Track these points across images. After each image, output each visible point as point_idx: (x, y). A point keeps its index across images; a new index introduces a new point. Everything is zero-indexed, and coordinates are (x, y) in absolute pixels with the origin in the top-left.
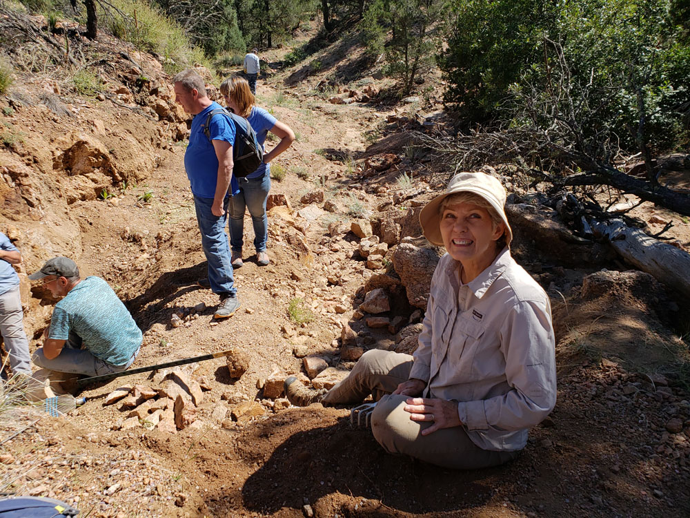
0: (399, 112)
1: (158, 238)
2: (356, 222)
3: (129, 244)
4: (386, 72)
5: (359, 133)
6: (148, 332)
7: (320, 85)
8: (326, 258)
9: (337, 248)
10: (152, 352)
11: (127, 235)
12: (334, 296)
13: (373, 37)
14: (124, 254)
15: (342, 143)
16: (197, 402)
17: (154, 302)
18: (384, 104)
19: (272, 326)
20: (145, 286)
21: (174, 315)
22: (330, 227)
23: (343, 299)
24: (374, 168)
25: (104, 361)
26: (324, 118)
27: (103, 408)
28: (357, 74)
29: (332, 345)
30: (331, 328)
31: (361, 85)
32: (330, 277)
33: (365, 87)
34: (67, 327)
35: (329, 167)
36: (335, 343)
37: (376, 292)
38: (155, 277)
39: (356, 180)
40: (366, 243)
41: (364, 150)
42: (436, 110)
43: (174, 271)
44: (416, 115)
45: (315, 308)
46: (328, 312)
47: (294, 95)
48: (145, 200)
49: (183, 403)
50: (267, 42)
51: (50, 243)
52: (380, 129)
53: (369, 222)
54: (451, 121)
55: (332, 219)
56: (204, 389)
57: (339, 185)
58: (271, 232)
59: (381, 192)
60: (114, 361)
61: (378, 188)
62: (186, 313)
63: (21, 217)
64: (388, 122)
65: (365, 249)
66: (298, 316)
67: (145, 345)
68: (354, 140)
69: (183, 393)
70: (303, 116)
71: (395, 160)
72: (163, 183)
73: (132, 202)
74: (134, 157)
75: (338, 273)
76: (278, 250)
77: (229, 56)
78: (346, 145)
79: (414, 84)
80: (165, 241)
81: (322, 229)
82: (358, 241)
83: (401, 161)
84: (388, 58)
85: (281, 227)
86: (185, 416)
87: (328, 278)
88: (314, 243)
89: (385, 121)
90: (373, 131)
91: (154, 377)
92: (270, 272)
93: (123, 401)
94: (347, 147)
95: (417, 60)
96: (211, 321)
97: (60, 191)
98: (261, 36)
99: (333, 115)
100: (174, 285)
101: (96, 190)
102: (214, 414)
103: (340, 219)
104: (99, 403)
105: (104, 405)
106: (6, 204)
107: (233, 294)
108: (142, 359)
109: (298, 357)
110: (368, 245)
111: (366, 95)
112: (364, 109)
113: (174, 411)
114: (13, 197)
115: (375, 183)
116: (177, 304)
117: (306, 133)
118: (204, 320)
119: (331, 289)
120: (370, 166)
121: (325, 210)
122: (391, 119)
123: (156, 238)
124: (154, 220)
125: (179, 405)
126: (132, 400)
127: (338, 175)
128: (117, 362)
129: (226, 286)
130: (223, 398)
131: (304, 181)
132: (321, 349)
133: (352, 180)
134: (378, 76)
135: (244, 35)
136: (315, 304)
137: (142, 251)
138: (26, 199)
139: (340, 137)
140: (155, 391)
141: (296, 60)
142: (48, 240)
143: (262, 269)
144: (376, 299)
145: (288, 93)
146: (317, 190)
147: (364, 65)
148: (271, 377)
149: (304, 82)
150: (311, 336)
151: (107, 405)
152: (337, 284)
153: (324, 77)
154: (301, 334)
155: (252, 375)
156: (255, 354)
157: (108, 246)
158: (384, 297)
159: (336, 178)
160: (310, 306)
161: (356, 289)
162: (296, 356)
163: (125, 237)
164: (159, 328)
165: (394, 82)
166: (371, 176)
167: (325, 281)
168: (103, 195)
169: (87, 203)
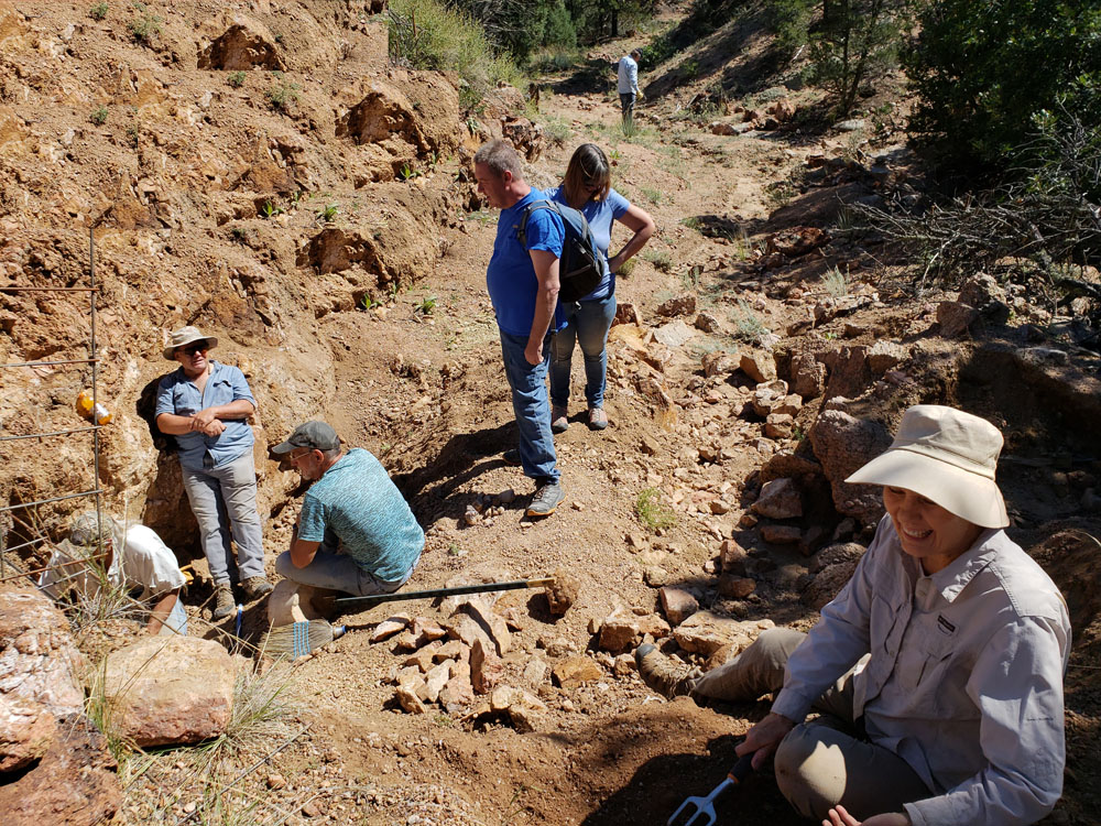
0: (830, 147)
1: (445, 372)
2: (749, 356)
3: (402, 380)
4: (809, 79)
5: (759, 185)
6: (432, 531)
7: (695, 101)
8: (697, 415)
9: (715, 397)
10: (437, 563)
11: (398, 367)
12: (709, 482)
13: (789, 18)
14: (395, 395)
15: (730, 203)
16: (503, 650)
17: (440, 482)
18: (802, 134)
19: (612, 533)
20: (427, 453)
21: (469, 507)
22: (704, 360)
23: (723, 490)
24: (782, 250)
25: (371, 574)
26: (700, 160)
27: (369, 647)
28: (760, 82)
29: (704, 568)
30: (705, 539)
31: (765, 101)
32: (702, 448)
33: (770, 104)
34: (322, 524)
35: (705, 250)
36: (710, 566)
37: (780, 483)
38: (441, 440)
39: (750, 272)
40: (765, 393)
41: (766, 216)
42: (895, 143)
43: (467, 432)
44: (859, 154)
45: (678, 503)
46: (699, 511)
47: (651, 119)
48: (425, 310)
49: (483, 654)
50: (610, 26)
51: (292, 379)
52: (794, 180)
53: (771, 355)
54: (921, 163)
55: (709, 345)
56: (512, 629)
57: (721, 281)
58: (610, 372)
59: (793, 297)
60: (384, 575)
61: (788, 288)
62: (488, 503)
63: (254, 341)
64: (809, 166)
65: (765, 402)
66: (652, 516)
67: (427, 551)
68: (749, 198)
69: (483, 638)
70: (666, 158)
71: (820, 237)
72: (451, 284)
73: (405, 314)
74: (409, 243)
75: (717, 442)
76: (622, 403)
77: (549, 54)
78: (736, 208)
79: (858, 99)
80: (454, 379)
81: (691, 362)
82: (752, 386)
83: (829, 240)
84: (814, 54)
85: (626, 363)
86: (486, 674)
87: (698, 450)
88: (678, 387)
89: (805, 165)
90: (782, 183)
91: (442, 604)
92: (609, 440)
93: (397, 638)
94: (737, 212)
95: (864, 56)
96: (522, 521)
97: (305, 300)
98: (601, 17)
99: (717, 156)
100: (469, 456)
101: (355, 295)
102: (527, 673)
103: (721, 347)
104: (364, 637)
105: (371, 642)
106: (235, 322)
107: (555, 480)
108: (422, 572)
109: (651, 586)
110: (767, 397)
111: (772, 117)
112: (768, 144)
113: (469, 663)
114: (245, 312)
115: (784, 280)
116: (474, 488)
117: (670, 190)
118: (512, 516)
119: (703, 471)
120: (777, 249)
121: (697, 328)
122: (815, 161)
123: (440, 372)
124: (438, 344)
125: (477, 657)
126: (410, 639)
127: (721, 264)
128: (389, 577)
129: (546, 467)
130: (540, 645)
131: (664, 275)
132: (688, 574)
133: (745, 272)
134: (794, 85)
135: (574, 18)
136: (678, 496)
137: (421, 391)
138: (261, 315)
139: (727, 194)
140: (443, 627)
141: (657, 58)
142: (290, 376)
143: (595, 435)
144: (780, 496)
145: (643, 116)
146: (686, 294)
147: (770, 66)
148: (611, 620)
149: (670, 96)
150: (671, 551)
151: (375, 642)
152: (713, 460)
153: (703, 87)
154: (657, 548)
155: (582, 610)
156: (586, 577)
157: (372, 382)
158: (793, 494)
159: (717, 270)
160: (670, 500)
161: (746, 472)
162: (648, 585)
163: (396, 370)
164: (447, 524)
165: (822, 95)
166: (777, 266)
167: (694, 456)
168: (365, 302)
169: (342, 316)
